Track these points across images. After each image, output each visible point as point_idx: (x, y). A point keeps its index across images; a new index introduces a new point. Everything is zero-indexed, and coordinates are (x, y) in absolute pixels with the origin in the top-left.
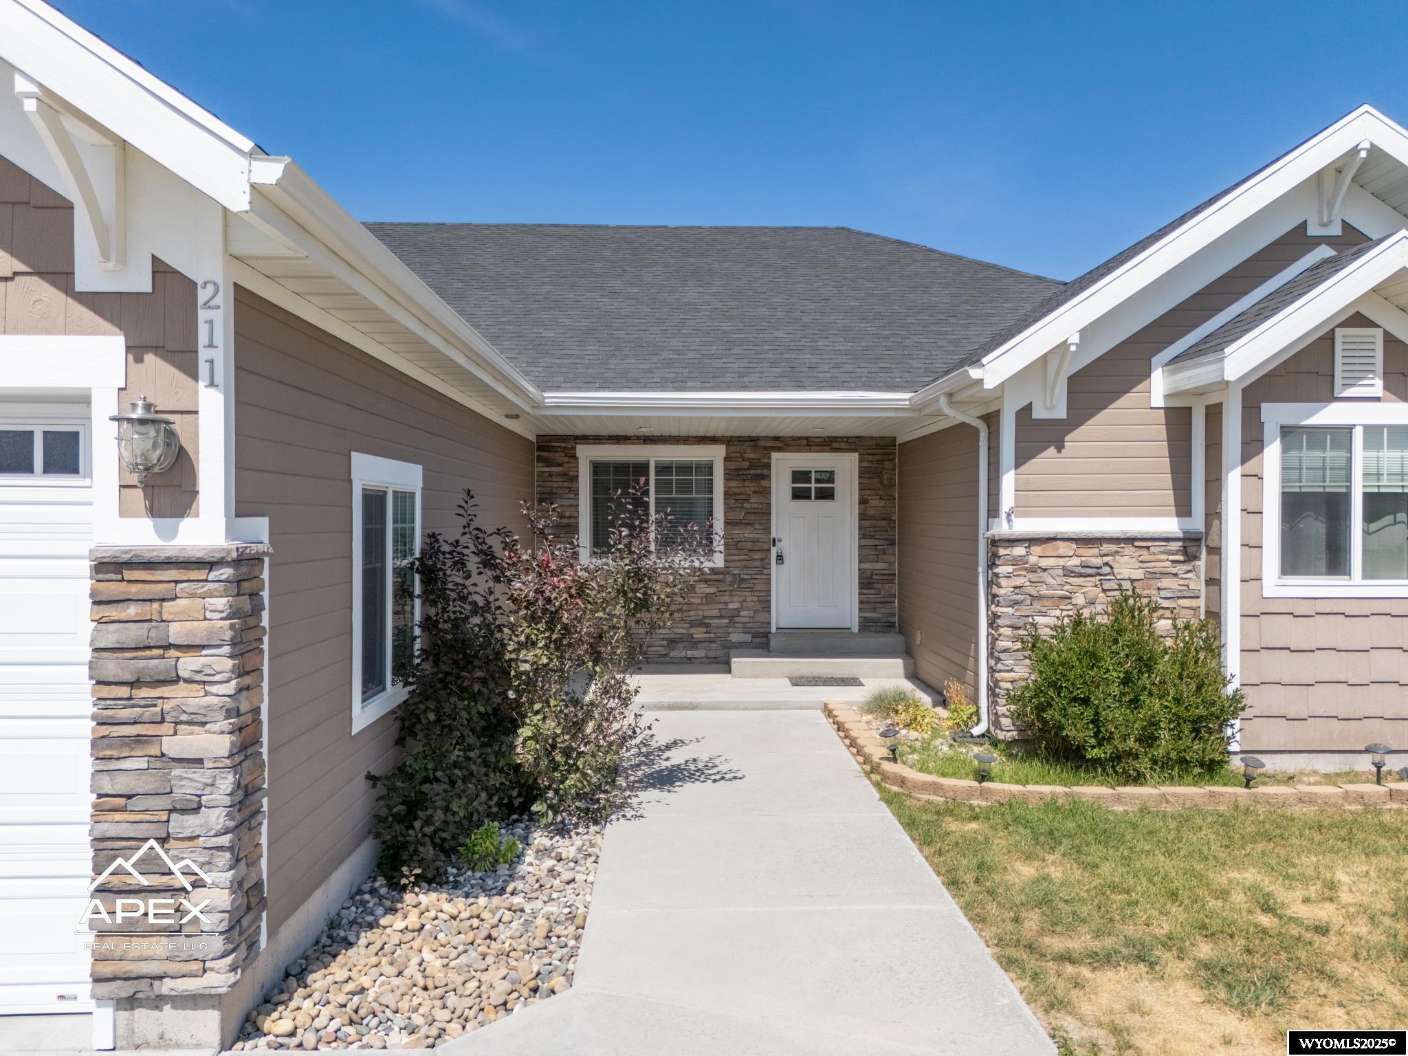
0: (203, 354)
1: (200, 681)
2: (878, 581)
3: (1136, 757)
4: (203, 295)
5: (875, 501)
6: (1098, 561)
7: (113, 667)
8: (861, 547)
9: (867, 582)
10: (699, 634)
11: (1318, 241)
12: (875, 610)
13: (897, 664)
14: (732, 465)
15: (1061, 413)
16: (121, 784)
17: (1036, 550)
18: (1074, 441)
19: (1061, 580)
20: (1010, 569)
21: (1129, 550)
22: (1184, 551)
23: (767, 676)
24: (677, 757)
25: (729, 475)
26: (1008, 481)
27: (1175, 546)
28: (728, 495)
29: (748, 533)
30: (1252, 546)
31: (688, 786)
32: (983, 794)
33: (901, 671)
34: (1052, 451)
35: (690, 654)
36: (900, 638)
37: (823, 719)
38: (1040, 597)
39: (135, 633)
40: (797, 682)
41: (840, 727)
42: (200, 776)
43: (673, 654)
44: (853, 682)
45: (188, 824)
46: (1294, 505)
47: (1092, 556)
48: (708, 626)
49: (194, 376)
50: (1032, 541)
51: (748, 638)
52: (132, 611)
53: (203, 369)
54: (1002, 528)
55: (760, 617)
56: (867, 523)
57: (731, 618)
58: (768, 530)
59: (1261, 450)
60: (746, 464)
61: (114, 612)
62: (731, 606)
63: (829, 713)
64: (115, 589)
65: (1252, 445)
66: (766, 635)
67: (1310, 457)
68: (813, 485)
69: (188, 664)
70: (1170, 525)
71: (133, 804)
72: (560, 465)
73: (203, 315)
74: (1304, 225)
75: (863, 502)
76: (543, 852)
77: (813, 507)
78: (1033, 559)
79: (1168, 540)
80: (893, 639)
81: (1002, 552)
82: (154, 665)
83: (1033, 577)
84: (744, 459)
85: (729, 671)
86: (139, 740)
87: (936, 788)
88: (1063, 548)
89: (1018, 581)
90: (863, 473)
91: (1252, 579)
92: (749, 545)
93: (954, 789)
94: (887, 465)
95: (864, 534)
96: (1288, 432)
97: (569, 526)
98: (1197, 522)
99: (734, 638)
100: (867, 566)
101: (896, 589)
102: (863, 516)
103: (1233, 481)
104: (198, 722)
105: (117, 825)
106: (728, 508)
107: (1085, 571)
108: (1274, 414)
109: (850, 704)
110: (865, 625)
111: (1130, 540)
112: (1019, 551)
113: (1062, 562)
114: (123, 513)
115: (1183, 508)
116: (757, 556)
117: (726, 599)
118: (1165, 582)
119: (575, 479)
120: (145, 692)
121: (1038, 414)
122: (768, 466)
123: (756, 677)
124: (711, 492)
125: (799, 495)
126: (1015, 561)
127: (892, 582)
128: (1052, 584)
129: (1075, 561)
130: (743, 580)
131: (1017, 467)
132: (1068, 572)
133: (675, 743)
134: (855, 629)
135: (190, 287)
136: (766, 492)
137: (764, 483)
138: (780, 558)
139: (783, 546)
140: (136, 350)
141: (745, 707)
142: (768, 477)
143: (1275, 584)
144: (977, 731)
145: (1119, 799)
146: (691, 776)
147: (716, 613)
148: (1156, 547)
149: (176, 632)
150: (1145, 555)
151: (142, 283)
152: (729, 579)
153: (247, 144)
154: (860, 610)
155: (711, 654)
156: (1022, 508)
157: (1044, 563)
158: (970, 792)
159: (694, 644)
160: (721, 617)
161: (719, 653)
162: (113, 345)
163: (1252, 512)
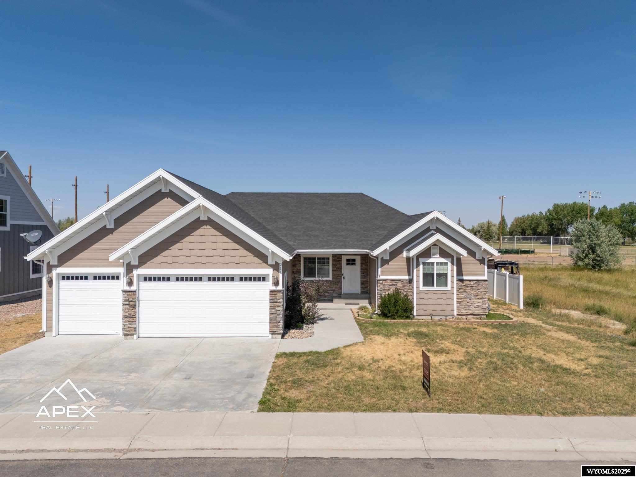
0: (280, 270)
1: (280, 302)
2: (365, 283)
3: (395, 315)
4: (280, 265)
5: (364, 266)
6: (394, 284)
7: (272, 301)
8: (361, 276)
9: (362, 283)
10: (326, 294)
11: (432, 230)
12: (364, 289)
13: (367, 301)
14: (334, 258)
15: (388, 258)
16: (272, 312)
17: (384, 282)
18: (390, 263)
19: (388, 287)
20: (379, 285)
21: (400, 282)
22: (409, 282)
23: (340, 303)
24: (323, 317)
25: (333, 260)
26: (380, 270)
27: (408, 281)
28: (333, 264)
29: (337, 273)
30: (418, 282)
31: (326, 320)
32: (370, 321)
33: (368, 302)
34: (387, 265)
35: (324, 298)
36: (369, 295)
37: (350, 311)
38: (385, 290)
39: (274, 298)
40: (346, 304)
41: (352, 312)
42: (280, 312)
43: (321, 298)
44: (358, 304)
45: (279, 316)
46: (426, 275)
47: (394, 283)
48: (328, 292)
49: (279, 272)
50: (383, 280)
51: (337, 295)
52: (273, 295)
53: (280, 272)
54: (379, 278)
55: (339, 291)
56: (362, 271)
57: (333, 291)
58: (341, 272)
59: (419, 266)
60: (337, 258)
61: (272, 296)
62: (333, 288)
63: (351, 310)
64: (272, 293)
65: (418, 265)
66: (341, 295)
67: (427, 267)
68: (351, 262)
69: (278, 301)
70: (407, 277)
71: (274, 314)
72: (297, 258)
73: (280, 267)
74: (429, 227)
75: (361, 266)
76: (306, 327)
77: (351, 267)
78: (383, 283)
79: (406, 280)
80: (367, 296)
81: (378, 282)
82: (275, 301)
83: (384, 286)
84: (336, 257)
85: (333, 302)
86: (274, 308)
87: (363, 320)
88: (389, 281)
89: (381, 287)
90: (361, 260)
91: (418, 287)
92: (337, 275)
93: (366, 320)
94: (367, 258)
95: (362, 273)
96: (424, 264)
97: (299, 271)
98: (411, 277)
99: (334, 295)
100: (362, 280)
101: (368, 284)
102: (361, 269)
103: (415, 270)
104: (280, 306)
105: (272, 316)
106: (333, 267)
107: (392, 285)
108: (421, 260)
109: (355, 308)
110: (362, 292)
111: (400, 280)
112: (381, 282)
113: (388, 284)
114: (272, 286)
115: (409, 275)
116: (339, 278)
117: (332, 287)
118: (406, 287)
119: (300, 261)
120: (275, 304)
121: (384, 258)
122: (341, 258)
123: (338, 303)
124: (329, 264)
125: (348, 264)
126: (381, 284)
127: (367, 283)
128: (387, 288)
129: (391, 284)
130: (336, 283)
131: (381, 267)
132: (390, 285)
133: (323, 315)
134: (360, 293)
135: (279, 264)
136: (341, 264)
137: (340, 262)
138: (344, 278)
139: (345, 275)
140: (274, 270)
141: (335, 309)
142: (341, 261)
143: (422, 288)
144: (375, 313)
145: (391, 322)
146: (326, 319)
147: (330, 290)
148: (405, 281)
149: (277, 298)
150: (403, 283)
151: (274, 263)
152: (333, 282)
153: (289, 255)
154: (361, 289)
155: (329, 299)
156: (382, 275)
157: (385, 284)
158: (369, 320)
159: (325, 296)
160: (331, 291)
161: (331, 298)
162: (272, 269)
163: (418, 276)
